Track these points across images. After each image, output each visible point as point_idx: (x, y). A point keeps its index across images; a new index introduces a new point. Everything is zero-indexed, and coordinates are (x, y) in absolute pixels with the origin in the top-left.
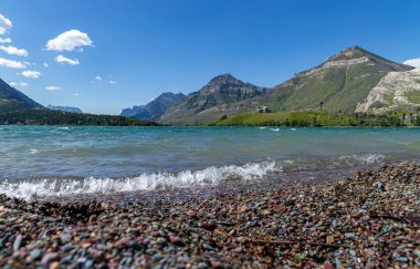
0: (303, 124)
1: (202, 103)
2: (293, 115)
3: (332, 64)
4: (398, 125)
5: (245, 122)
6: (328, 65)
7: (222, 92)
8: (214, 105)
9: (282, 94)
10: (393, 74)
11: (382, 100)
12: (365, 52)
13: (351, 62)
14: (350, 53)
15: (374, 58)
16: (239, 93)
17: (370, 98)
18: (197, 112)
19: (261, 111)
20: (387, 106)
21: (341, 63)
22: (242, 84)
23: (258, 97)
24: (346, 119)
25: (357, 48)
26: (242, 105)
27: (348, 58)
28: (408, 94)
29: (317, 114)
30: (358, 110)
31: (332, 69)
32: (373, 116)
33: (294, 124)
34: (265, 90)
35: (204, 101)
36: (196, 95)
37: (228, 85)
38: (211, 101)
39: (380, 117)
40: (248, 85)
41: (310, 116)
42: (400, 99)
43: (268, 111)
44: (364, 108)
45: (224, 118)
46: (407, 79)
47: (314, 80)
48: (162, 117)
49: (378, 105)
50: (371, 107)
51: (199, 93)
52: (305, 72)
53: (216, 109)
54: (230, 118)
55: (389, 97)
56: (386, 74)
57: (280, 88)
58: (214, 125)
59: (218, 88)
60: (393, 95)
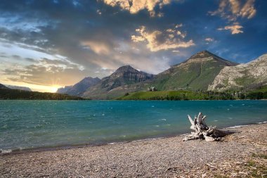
0: (178, 99)
1: (111, 84)
2: (171, 92)
3: (193, 60)
4: (231, 99)
5: (141, 97)
6: (190, 61)
7: (124, 77)
8: (120, 85)
9: (163, 79)
10: (227, 67)
11: (222, 83)
12: (211, 54)
13: (203, 60)
14: (202, 54)
15: (216, 57)
16: (136, 78)
17: (215, 82)
18: (108, 90)
19: (151, 90)
20: (225, 87)
21: (198, 60)
22: (137, 72)
23: (148, 81)
24: (202, 95)
25: (206, 51)
26: (138, 86)
27: (202, 57)
28: (236, 80)
29: (185, 92)
30: (209, 90)
31: (193, 63)
32: (217, 93)
33: (172, 98)
34: (152, 75)
35: (113, 83)
36: (107, 79)
37: (129, 72)
38: (117, 83)
39: (222, 94)
40: (141, 73)
41: (181, 94)
42: (232, 82)
43: (155, 90)
44: (212, 88)
45: (127, 94)
46: (235, 71)
47: (182, 70)
48: (84, 93)
49: (220, 86)
50: (216, 87)
51: (109, 77)
52: (177, 65)
53: (121, 88)
54: (131, 94)
55: (226, 81)
56: (223, 67)
57: (162, 74)
58: (120, 99)
59: (122, 74)
60: (228, 80)
